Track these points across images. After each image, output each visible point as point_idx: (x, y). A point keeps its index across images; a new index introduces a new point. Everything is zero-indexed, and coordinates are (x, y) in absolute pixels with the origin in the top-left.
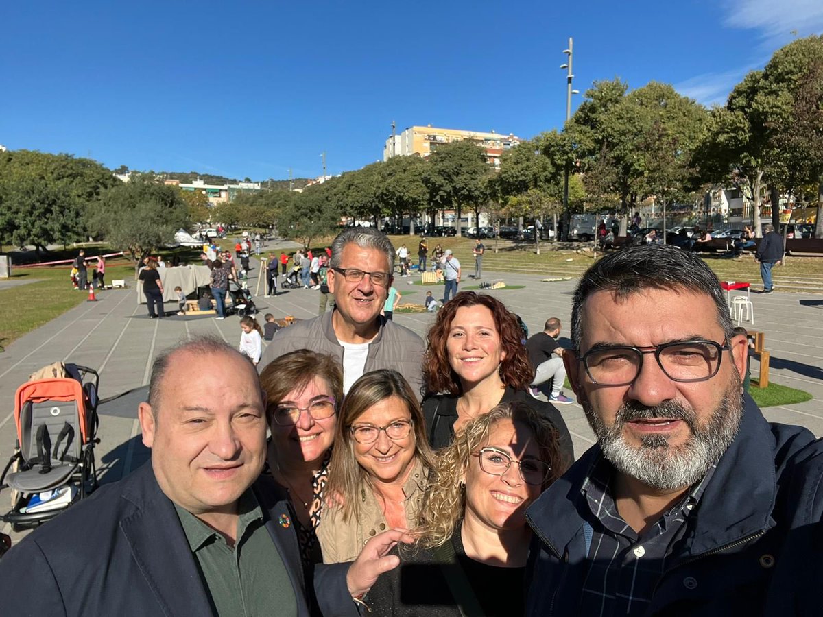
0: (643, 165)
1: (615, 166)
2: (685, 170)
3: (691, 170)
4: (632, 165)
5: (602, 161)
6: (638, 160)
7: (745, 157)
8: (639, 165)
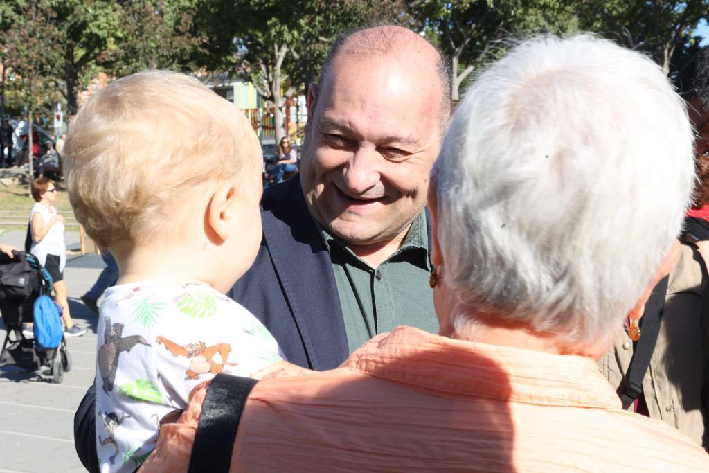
0: (104, 28)
1: (56, 25)
2: (186, 38)
3: (194, 41)
4: (84, 25)
5: (32, 12)
6: (96, 17)
7: (274, 25)
8: (99, 27)
